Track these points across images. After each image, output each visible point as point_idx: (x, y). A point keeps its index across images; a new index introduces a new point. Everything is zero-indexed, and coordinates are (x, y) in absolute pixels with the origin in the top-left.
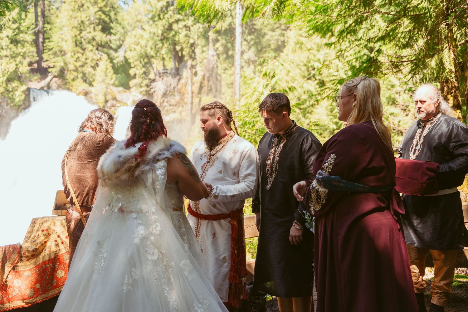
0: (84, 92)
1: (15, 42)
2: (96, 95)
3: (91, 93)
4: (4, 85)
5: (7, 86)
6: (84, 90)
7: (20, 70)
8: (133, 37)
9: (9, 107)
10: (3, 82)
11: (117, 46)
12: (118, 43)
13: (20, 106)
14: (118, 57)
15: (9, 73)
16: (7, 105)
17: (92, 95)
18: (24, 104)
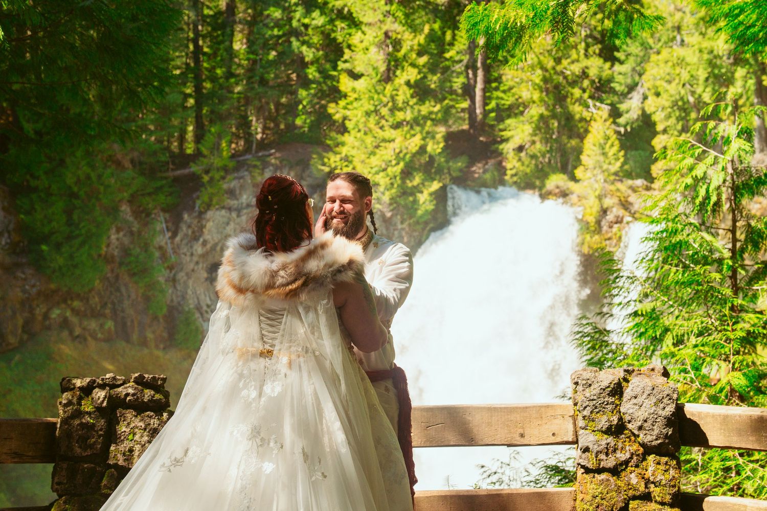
0: (557, 191)
1: (421, 91)
2: (580, 198)
3: (572, 193)
4: (398, 180)
5: (404, 182)
6: (558, 187)
7: (429, 149)
8: (662, 65)
9: (404, 226)
10: (395, 177)
11: (627, 86)
12: (629, 81)
13: (426, 223)
14: (627, 112)
15: (408, 156)
16: (402, 223)
17: (574, 198)
18: (434, 218)
